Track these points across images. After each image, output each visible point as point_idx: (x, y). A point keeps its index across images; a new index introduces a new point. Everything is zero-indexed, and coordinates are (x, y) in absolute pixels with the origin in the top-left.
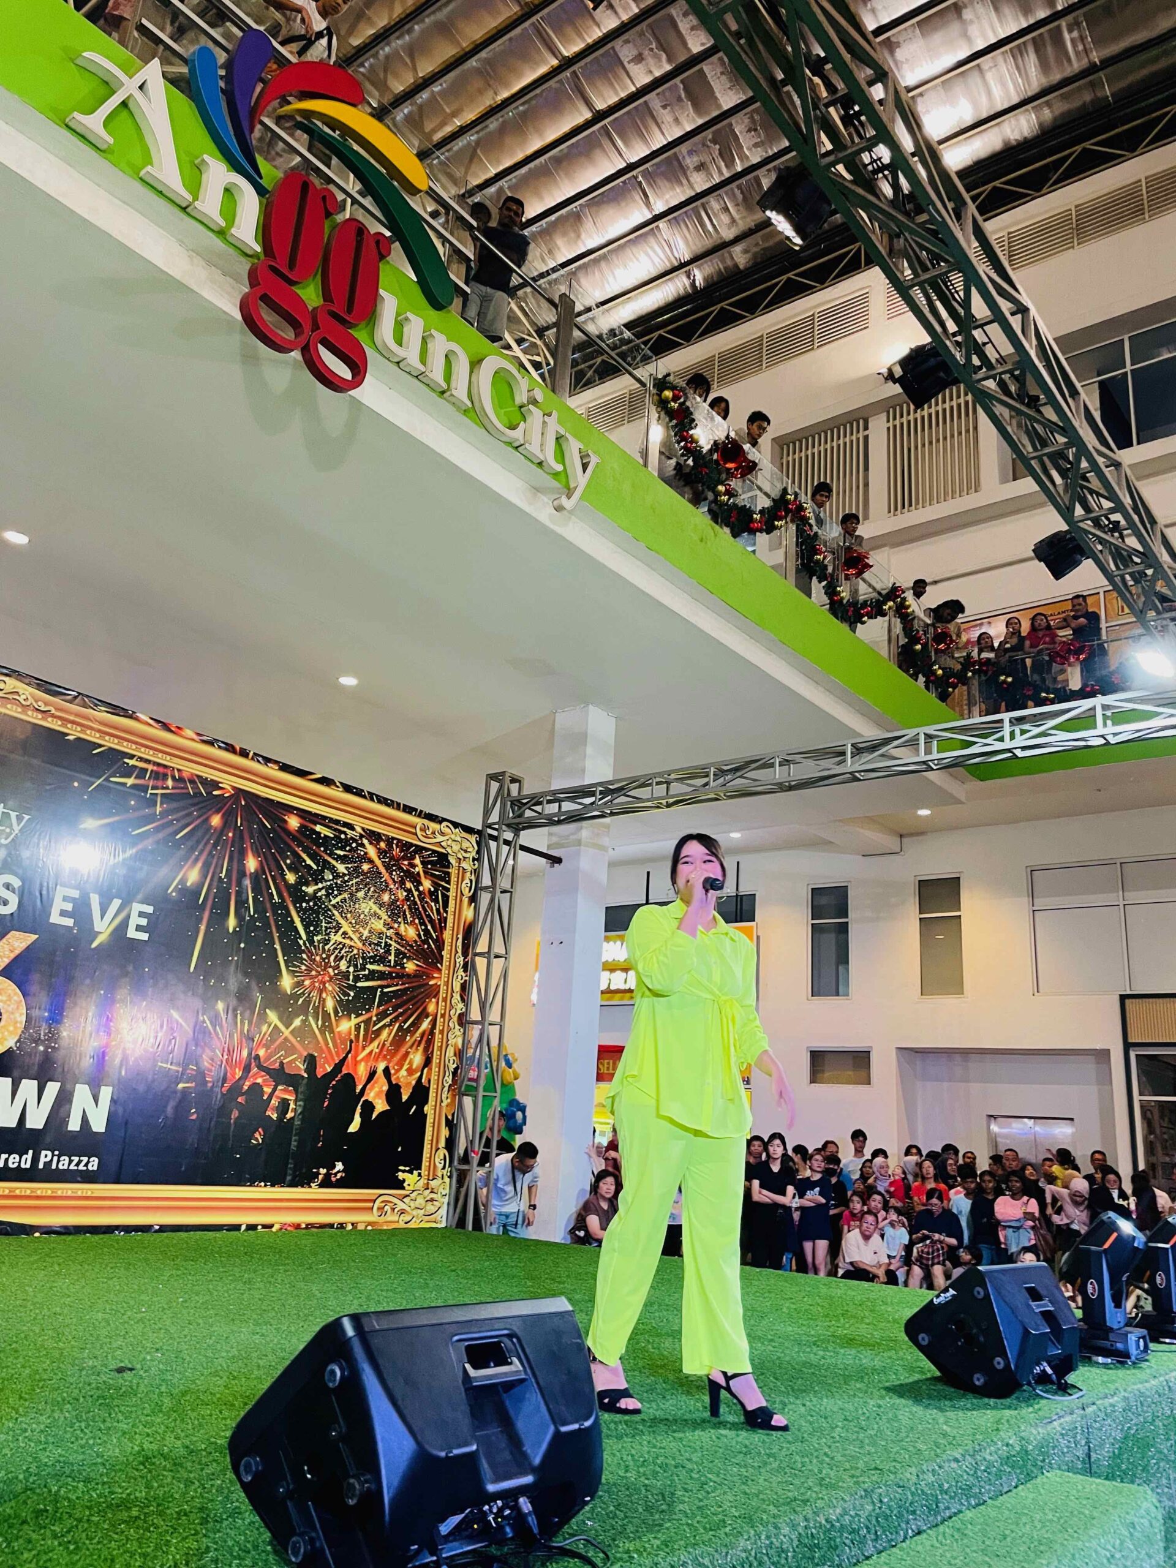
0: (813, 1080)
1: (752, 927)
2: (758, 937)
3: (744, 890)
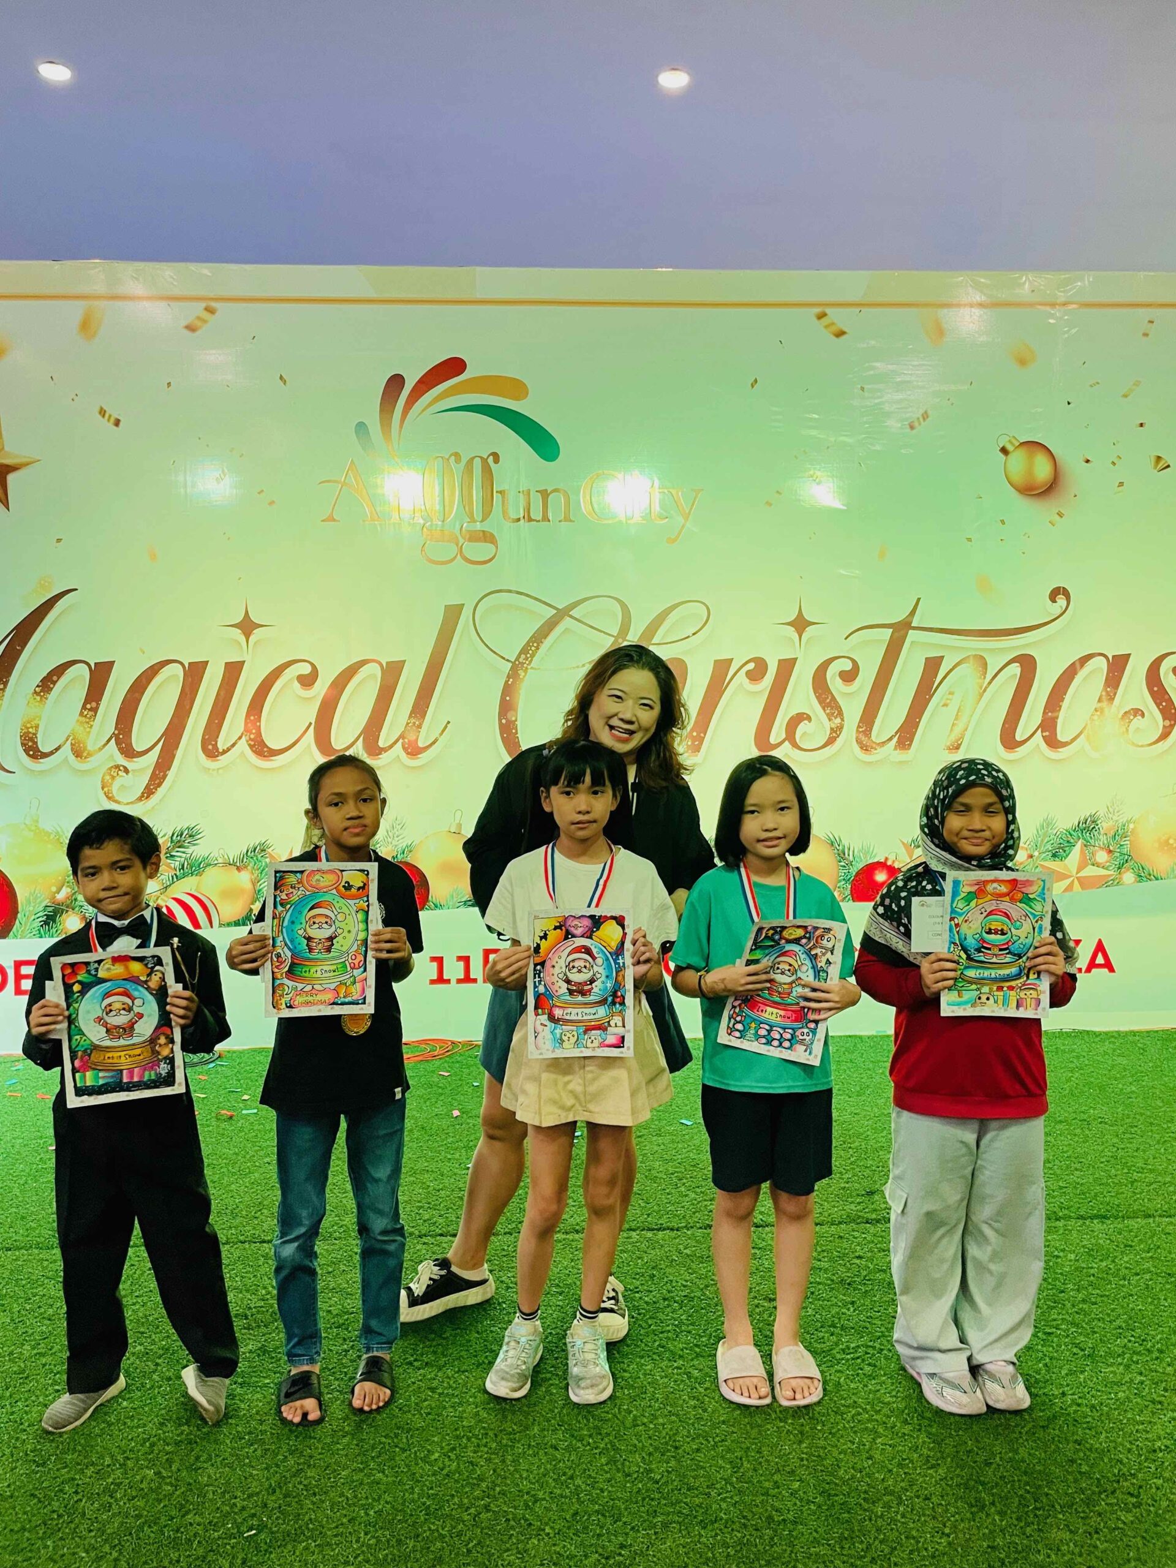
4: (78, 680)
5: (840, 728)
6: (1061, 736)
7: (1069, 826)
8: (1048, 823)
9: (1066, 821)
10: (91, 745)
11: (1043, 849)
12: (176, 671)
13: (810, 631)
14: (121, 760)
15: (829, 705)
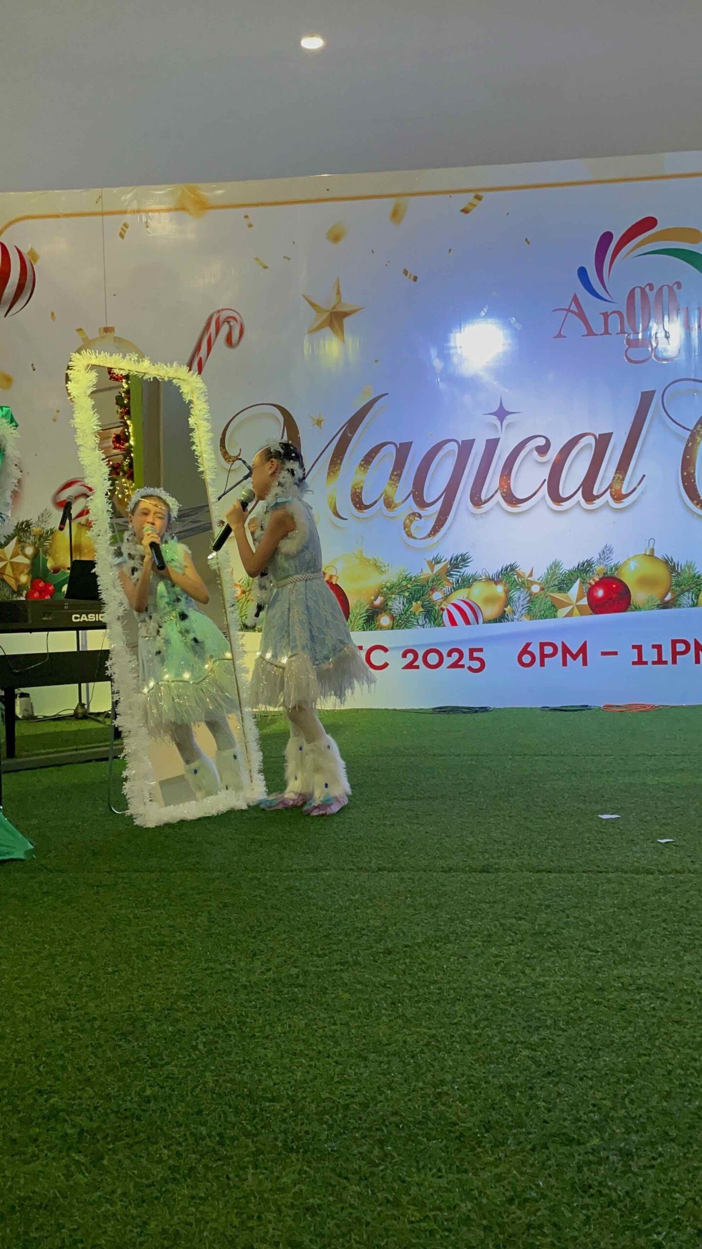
4: (388, 456)
10: (397, 500)
12: (453, 446)
14: (416, 509)
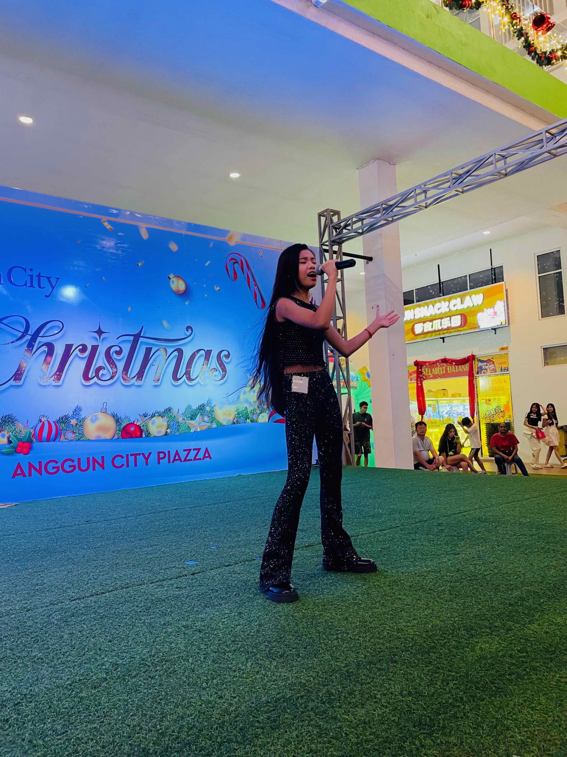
0: (546, 364)
1: (502, 285)
2: (507, 290)
3: (495, 266)
5: (116, 372)
6: (192, 377)
7: (195, 408)
8: (189, 407)
9: (195, 407)
11: (188, 417)
13: (103, 336)
15: (111, 363)
